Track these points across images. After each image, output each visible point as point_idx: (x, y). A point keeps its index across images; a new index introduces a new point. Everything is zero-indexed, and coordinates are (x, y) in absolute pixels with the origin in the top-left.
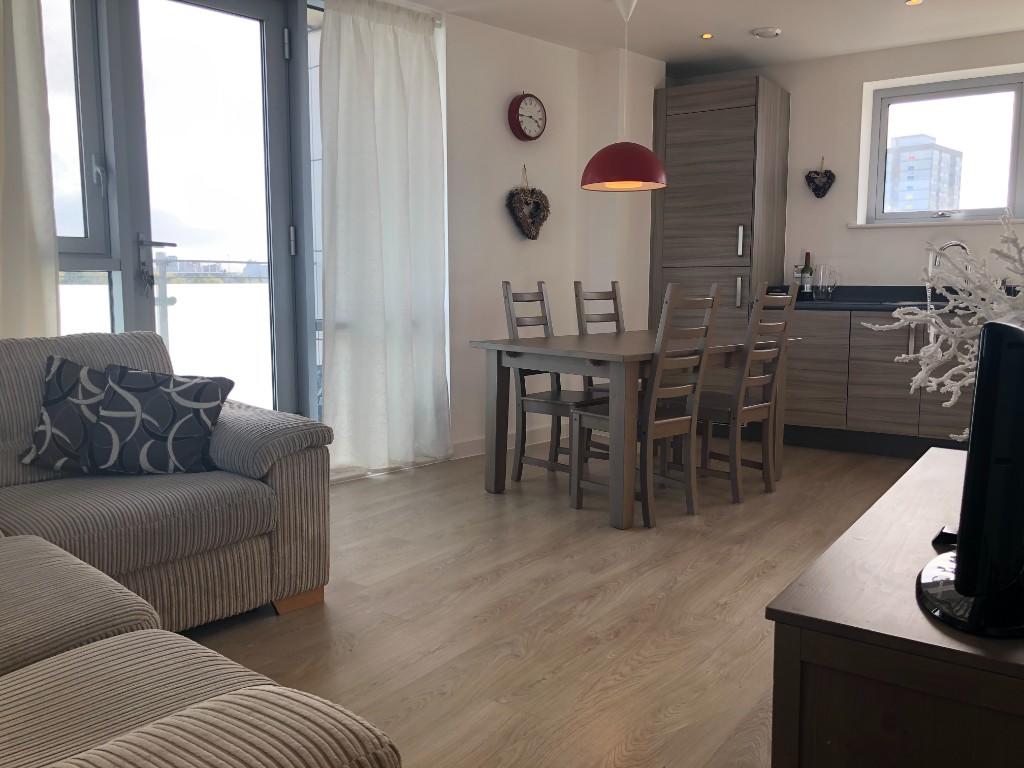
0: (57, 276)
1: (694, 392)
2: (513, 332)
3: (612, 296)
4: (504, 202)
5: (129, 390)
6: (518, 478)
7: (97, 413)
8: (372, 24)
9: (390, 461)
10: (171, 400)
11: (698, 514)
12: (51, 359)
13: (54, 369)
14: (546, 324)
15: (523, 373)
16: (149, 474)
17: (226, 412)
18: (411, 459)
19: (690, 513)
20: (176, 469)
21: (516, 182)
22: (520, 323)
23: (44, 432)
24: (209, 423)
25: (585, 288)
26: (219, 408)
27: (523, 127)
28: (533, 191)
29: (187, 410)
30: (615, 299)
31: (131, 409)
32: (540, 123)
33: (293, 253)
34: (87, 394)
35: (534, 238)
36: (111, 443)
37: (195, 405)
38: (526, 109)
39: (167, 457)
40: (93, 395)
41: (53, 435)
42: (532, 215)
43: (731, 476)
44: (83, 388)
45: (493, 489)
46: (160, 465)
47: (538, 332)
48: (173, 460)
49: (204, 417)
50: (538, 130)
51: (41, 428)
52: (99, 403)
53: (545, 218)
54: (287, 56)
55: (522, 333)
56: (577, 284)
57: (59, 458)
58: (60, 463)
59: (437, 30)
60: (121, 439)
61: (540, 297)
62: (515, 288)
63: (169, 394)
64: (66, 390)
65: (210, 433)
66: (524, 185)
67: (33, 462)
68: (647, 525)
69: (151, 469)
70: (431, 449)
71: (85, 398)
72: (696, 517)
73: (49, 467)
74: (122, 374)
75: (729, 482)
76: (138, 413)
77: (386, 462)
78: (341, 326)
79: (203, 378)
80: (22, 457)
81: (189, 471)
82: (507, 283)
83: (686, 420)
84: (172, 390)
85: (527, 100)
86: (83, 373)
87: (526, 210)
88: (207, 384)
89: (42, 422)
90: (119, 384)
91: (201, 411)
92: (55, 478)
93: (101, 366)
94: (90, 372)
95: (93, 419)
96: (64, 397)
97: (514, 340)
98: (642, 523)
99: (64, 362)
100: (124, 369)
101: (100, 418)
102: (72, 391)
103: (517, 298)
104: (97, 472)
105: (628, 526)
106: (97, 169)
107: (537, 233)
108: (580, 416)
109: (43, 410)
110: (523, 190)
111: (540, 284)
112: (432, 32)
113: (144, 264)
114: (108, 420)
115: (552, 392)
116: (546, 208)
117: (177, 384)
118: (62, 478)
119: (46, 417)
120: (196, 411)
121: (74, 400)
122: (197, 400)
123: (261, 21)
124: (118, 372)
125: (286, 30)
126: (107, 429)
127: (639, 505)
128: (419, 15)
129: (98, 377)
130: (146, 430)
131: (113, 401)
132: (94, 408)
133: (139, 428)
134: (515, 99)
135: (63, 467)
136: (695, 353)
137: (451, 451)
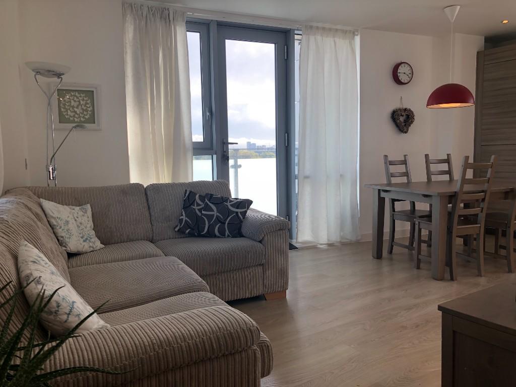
0: (192, 157)
1: (482, 212)
2: (389, 180)
3: (448, 161)
4: (390, 116)
5: (212, 203)
6: (391, 252)
7: (201, 212)
8: (324, 38)
9: (328, 240)
10: (228, 208)
11: (484, 276)
12: (186, 191)
13: (187, 195)
14: (408, 176)
15: (393, 201)
16: (219, 237)
17: (249, 213)
18: (339, 240)
19: (480, 275)
20: (228, 236)
21: (396, 105)
22: (392, 175)
23: (182, 219)
24: (242, 218)
25: (431, 158)
26: (246, 212)
27: (400, 79)
28: (405, 110)
29: (233, 212)
30: (449, 163)
31: (213, 211)
32: (410, 75)
33: (286, 145)
34: (198, 205)
35: (406, 132)
36: (205, 224)
37: (237, 210)
38: (401, 70)
39: (225, 231)
40: (200, 205)
41: (186, 220)
42: (405, 121)
43: (507, 258)
44: (197, 202)
45: (376, 256)
46: (222, 234)
47: (404, 180)
48: (227, 232)
49: (240, 215)
50: (409, 79)
51: (182, 217)
52: (203, 208)
53: (412, 122)
54: (286, 58)
55: (394, 180)
56: (427, 156)
57: (188, 229)
58: (187, 231)
59: (356, 37)
60: (209, 222)
61: (404, 162)
62: (390, 159)
63: (227, 205)
64: (191, 203)
65: (242, 222)
66: (401, 107)
67: (179, 230)
68: (452, 279)
69: (219, 235)
70: (349, 236)
71: (197, 206)
72: (483, 278)
73: (184, 233)
74: (210, 198)
75: (506, 261)
76: (215, 213)
77: (327, 240)
78: (307, 177)
79: (241, 199)
80: (175, 228)
81: (233, 237)
82: (386, 156)
83: (477, 227)
84: (229, 204)
85: (403, 65)
86: (197, 196)
87: (402, 119)
88: (242, 201)
89: (182, 215)
90: (209, 201)
91: (239, 214)
92: (186, 237)
93: (203, 194)
94: (200, 196)
95: (199, 214)
96: (190, 206)
97: (389, 184)
98: (449, 278)
99: (191, 192)
100: (212, 195)
101: (202, 214)
102: (193, 204)
103: (392, 163)
104: (200, 236)
105: (442, 279)
106: (208, 114)
107: (408, 130)
108: (419, 222)
109: (183, 211)
110: (400, 110)
111: (405, 156)
112: (353, 38)
113: (225, 152)
114: (205, 215)
115: (410, 210)
116: (413, 117)
117: (231, 201)
118: (189, 237)
119: (184, 213)
120: (237, 213)
121: (194, 207)
122: (237, 208)
123: (275, 44)
124: (209, 196)
125: (286, 47)
126: (204, 219)
127: (448, 269)
128: (346, 31)
129: (202, 198)
130: (218, 220)
131: (207, 208)
132: (200, 210)
133: (215, 219)
134: (396, 66)
135: (188, 233)
136: (483, 191)
137: (359, 238)
